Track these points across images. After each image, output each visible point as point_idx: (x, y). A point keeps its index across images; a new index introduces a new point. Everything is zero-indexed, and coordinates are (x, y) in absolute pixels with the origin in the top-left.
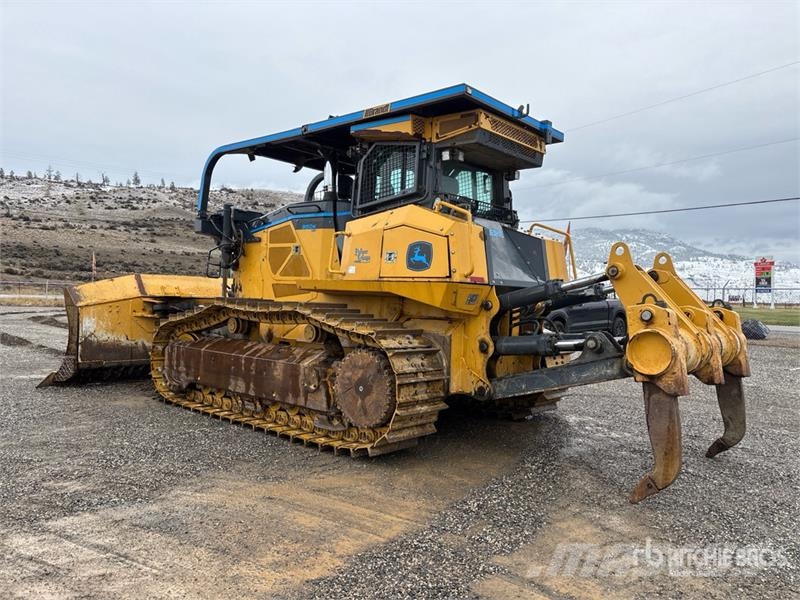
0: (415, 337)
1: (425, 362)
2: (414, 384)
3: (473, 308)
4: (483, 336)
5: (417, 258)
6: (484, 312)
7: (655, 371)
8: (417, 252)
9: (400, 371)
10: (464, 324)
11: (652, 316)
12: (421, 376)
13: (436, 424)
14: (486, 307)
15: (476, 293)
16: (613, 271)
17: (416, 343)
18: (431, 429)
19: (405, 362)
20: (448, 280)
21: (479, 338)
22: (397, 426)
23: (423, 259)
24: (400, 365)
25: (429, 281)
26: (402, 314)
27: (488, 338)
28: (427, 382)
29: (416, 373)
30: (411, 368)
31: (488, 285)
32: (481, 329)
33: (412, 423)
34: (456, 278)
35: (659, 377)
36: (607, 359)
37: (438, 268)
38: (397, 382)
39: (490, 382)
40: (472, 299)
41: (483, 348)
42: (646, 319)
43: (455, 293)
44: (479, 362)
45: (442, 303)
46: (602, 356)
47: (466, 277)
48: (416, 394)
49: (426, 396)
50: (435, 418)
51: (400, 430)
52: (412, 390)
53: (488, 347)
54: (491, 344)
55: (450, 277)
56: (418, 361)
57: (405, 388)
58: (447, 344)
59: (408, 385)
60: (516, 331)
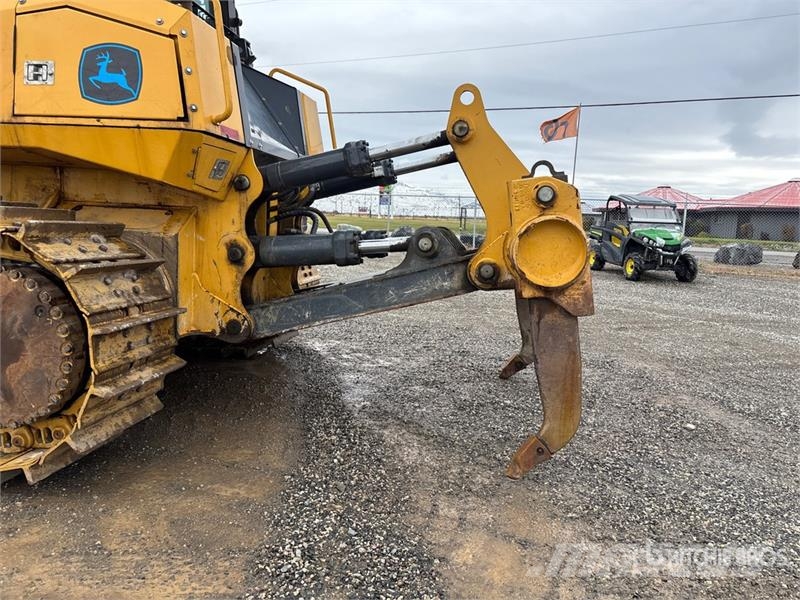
0: (109, 238)
1: (139, 285)
2: (125, 332)
3: (217, 186)
4: (233, 236)
5: (104, 76)
6: (234, 195)
7: (554, 282)
8: (104, 65)
9: (96, 307)
10: (196, 216)
11: (555, 196)
12: (135, 313)
13: (160, 394)
14: (239, 185)
15: (225, 159)
16: (461, 129)
17: (114, 250)
18: (153, 406)
19: (103, 289)
20: (182, 125)
21: (227, 239)
22: (92, 417)
23: (120, 79)
24: (91, 296)
25: (138, 126)
26: (61, 199)
27: (243, 239)
28: (148, 325)
29: (126, 310)
30: (114, 300)
31: (244, 145)
32: (228, 223)
33: (121, 404)
34: (198, 122)
35: (561, 290)
36: (445, 265)
37: (156, 99)
38: (91, 332)
39: (248, 310)
40: (219, 168)
41: (235, 255)
42: (546, 199)
43: (196, 152)
44: (228, 280)
45: (167, 172)
46: (436, 263)
47: (215, 123)
48: (129, 348)
49: (146, 350)
50: (159, 385)
51: (97, 423)
52: (122, 342)
53: (244, 254)
54: (250, 249)
55: (185, 119)
56: (125, 284)
57: (109, 341)
58: (169, 251)
59: (113, 335)
60: (274, 227)
